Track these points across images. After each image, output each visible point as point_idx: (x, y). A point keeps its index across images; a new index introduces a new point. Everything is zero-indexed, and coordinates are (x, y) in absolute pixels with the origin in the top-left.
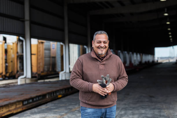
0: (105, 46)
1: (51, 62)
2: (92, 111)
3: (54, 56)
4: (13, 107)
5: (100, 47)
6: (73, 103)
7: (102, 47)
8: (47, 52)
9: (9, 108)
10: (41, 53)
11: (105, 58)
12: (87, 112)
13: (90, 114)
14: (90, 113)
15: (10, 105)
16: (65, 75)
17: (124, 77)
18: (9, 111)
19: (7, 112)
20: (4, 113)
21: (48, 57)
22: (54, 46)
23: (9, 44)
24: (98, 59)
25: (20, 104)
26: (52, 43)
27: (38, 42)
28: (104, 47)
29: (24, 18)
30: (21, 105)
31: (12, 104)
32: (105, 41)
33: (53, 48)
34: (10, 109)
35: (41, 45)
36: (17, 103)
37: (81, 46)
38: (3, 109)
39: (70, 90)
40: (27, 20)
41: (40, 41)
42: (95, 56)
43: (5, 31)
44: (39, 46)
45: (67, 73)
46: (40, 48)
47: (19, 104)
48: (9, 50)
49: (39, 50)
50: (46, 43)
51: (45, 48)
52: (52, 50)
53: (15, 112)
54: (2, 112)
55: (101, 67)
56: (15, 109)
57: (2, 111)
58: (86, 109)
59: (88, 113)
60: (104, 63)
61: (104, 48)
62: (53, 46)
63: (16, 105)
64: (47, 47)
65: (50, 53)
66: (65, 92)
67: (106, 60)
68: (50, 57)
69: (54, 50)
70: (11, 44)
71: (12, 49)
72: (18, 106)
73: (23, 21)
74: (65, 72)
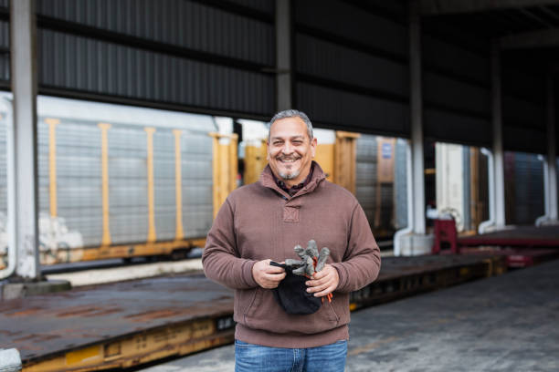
0: (296, 151)
1: (379, 200)
2: (262, 354)
3: (387, 179)
4: (182, 337)
5: (281, 155)
7: (287, 156)
8: (365, 167)
9: (167, 339)
10: (346, 169)
11: (304, 188)
12: (250, 358)
13: (257, 364)
14: (256, 361)
15: (169, 331)
17: (367, 251)
18: (168, 347)
19: (161, 349)
20: (147, 354)
21: (367, 185)
22: (387, 148)
23: (250, 144)
24: (281, 191)
25: (207, 328)
26: (380, 140)
27: (337, 136)
28: (296, 154)
29: (274, 65)
30: (210, 330)
31: (177, 327)
32: (295, 138)
33: (386, 157)
34: (172, 341)
35: (345, 147)
36: (196, 325)
37: (472, 151)
38: (145, 339)
40: (284, 72)
41: (342, 134)
42: (271, 184)
43: (213, 105)
44: (338, 151)
46: (341, 155)
47: (201, 329)
48: (250, 163)
49: (338, 163)
50: (362, 141)
51: (358, 156)
52: (381, 161)
53: (184, 350)
54: (142, 350)
55: (290, 214)
56: (188, 342)
57: (144, 346)
58: (246, 349)
59: (251, 361)
60: (299, 202)
61: (297, 159)
62: (384, 150)
63: (193, 330)
64: (366, 153)
65: (375, 171)
67: (307, 194)
68: (374, 184)
69: (389, 161)
70: (258, 144)
71: (258, 158)
72: (198, 334)
73: (273, 75)
74: (413, 232)
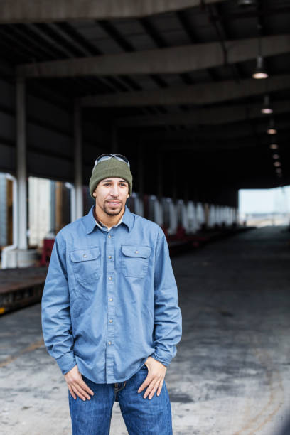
6: (31, 330)
16: (17, 255)
37: (58, 184)
39: (26, 295)
45: (22, 250)
66: (14, 300)
74: (17, 249)
